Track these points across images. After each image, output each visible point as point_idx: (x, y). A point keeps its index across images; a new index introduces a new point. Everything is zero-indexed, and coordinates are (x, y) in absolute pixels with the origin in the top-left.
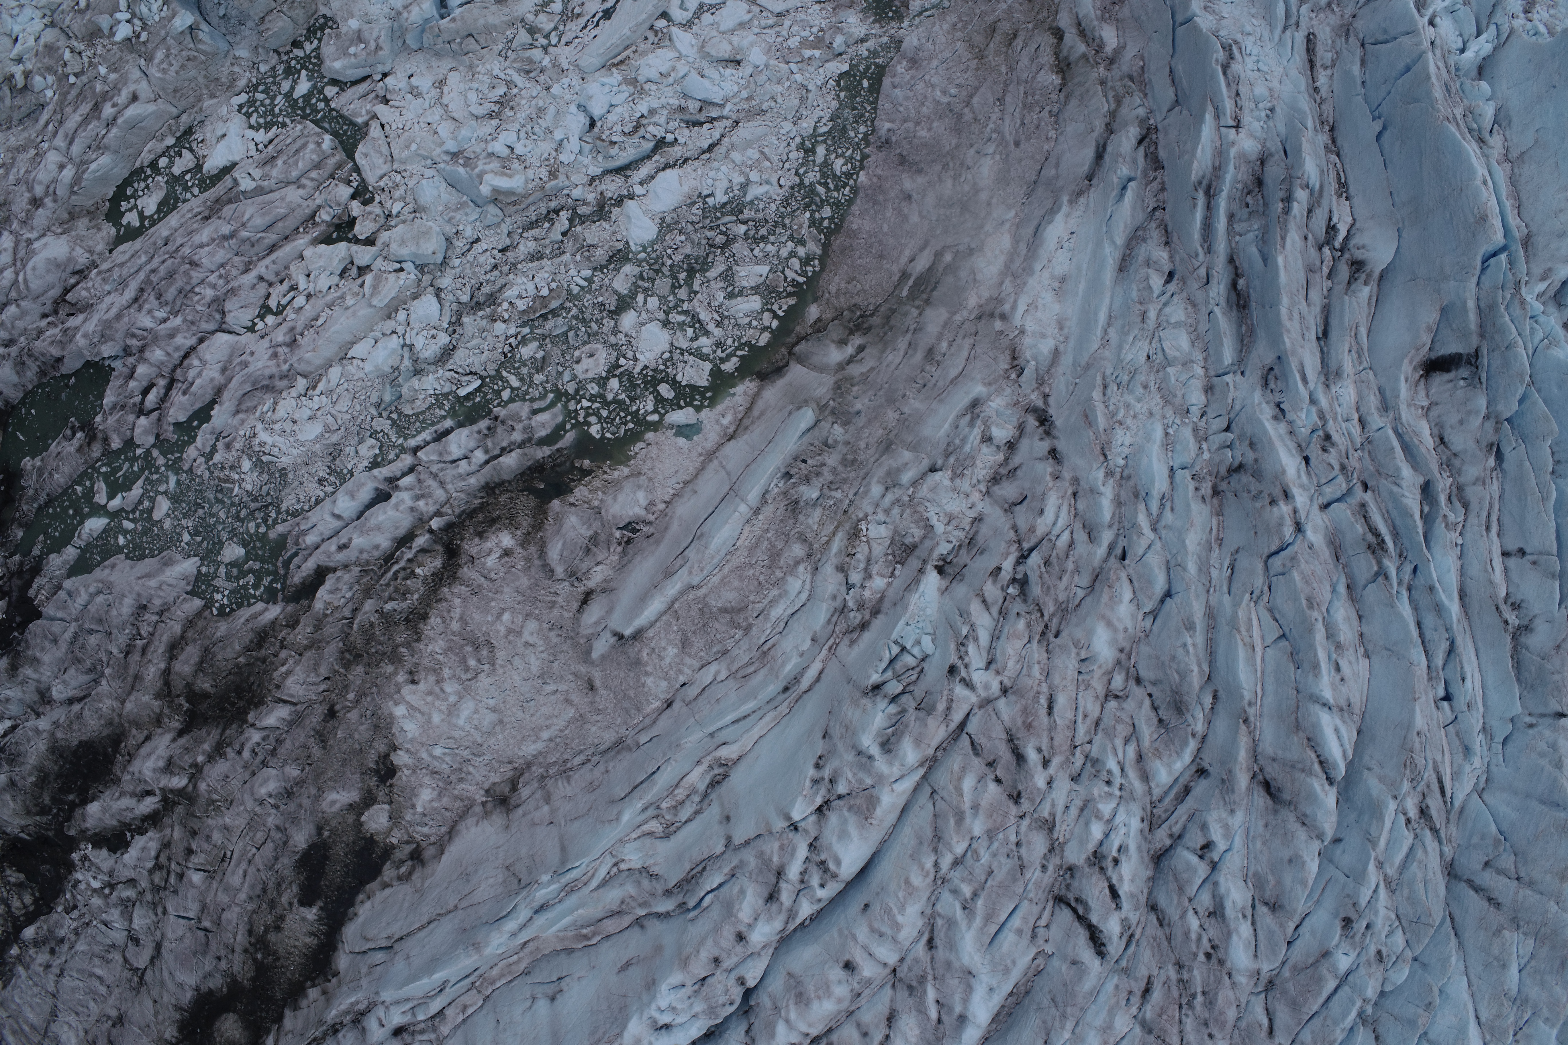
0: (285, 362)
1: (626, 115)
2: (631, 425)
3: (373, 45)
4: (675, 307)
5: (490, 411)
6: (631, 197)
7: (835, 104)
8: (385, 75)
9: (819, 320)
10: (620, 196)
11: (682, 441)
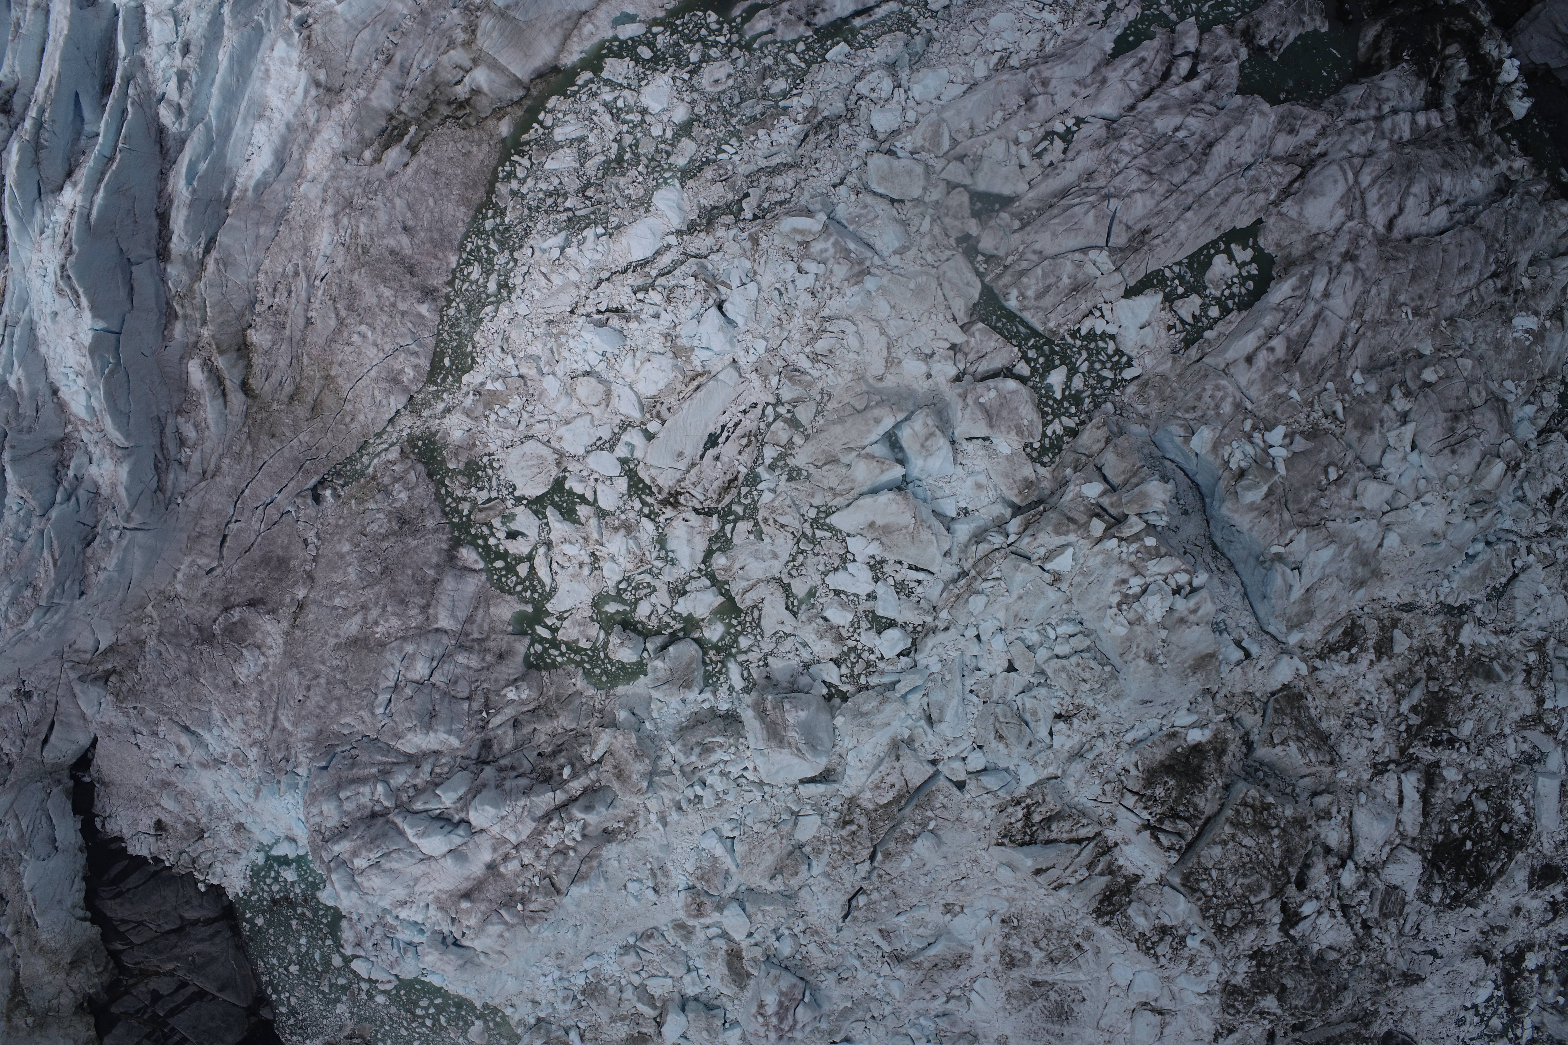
0: (1032, 77)
1: (682, 308)
2: (678, 22)
3: (970, 401)
4: (635, 126)
5: (816, 32)
6: (679, 233)
7: (477, 337)
8: (958, 379)
9: (499, 119)
10: (691, 234)
11: (631, 10)
